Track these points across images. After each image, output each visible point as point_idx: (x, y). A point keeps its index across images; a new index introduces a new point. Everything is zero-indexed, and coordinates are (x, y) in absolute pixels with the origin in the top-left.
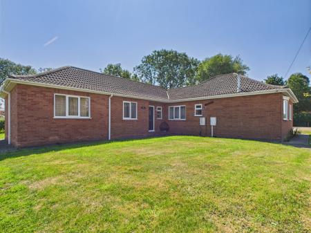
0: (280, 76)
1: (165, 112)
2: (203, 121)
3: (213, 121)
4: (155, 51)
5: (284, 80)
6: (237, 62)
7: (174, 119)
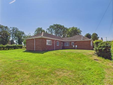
0: (90, 34)
1: (64, 44)
2: (74, 46)
3: (76, 46)
4: (54, 24)
5: (91, 35)
6: (79, 30)
7: (66, 46)
